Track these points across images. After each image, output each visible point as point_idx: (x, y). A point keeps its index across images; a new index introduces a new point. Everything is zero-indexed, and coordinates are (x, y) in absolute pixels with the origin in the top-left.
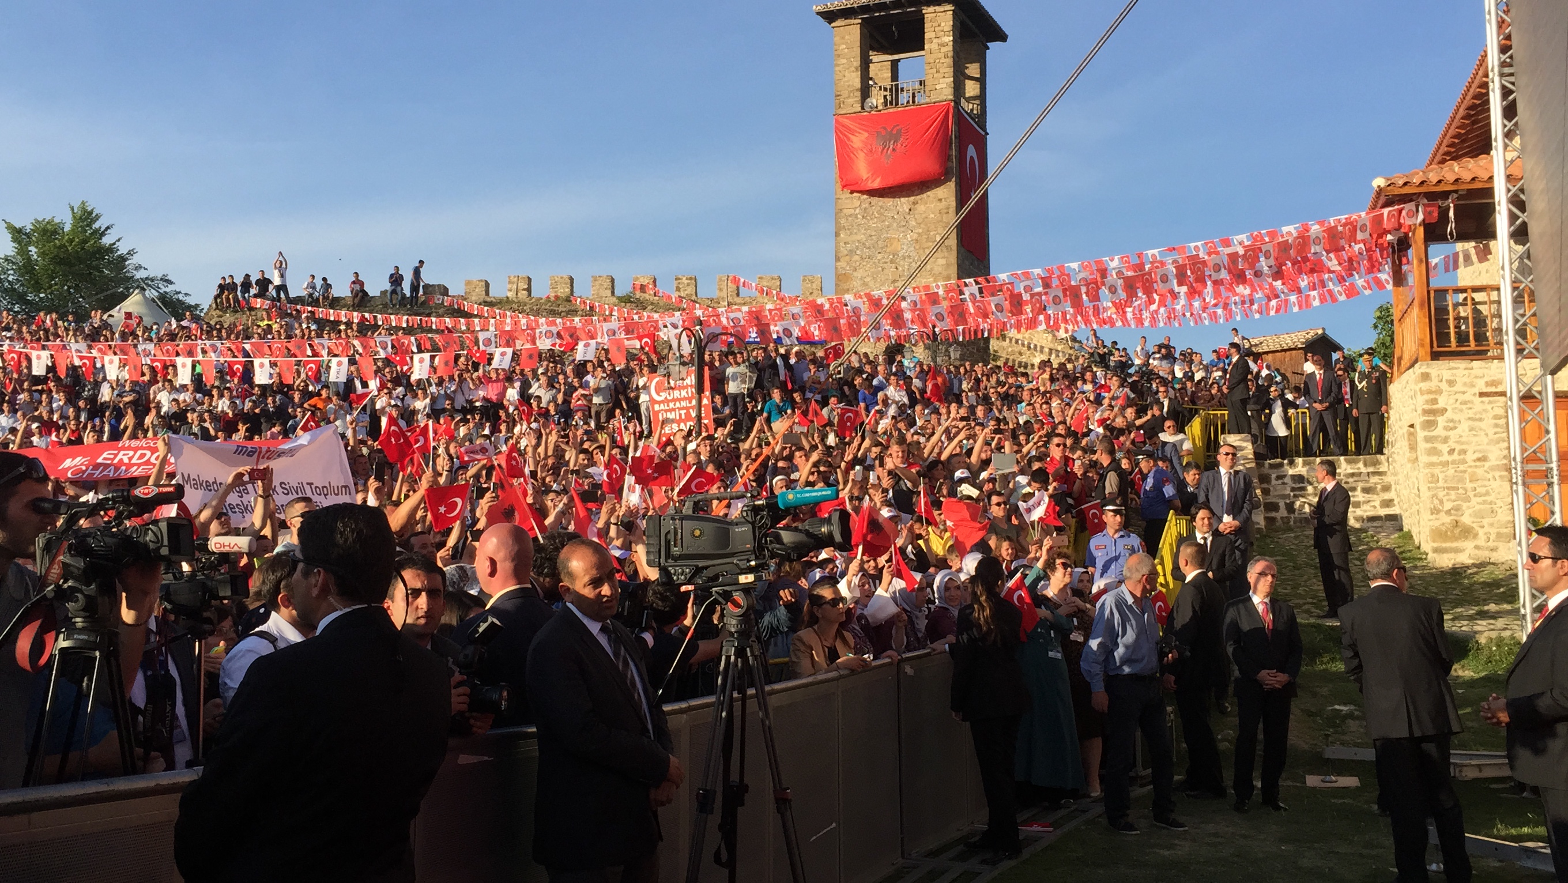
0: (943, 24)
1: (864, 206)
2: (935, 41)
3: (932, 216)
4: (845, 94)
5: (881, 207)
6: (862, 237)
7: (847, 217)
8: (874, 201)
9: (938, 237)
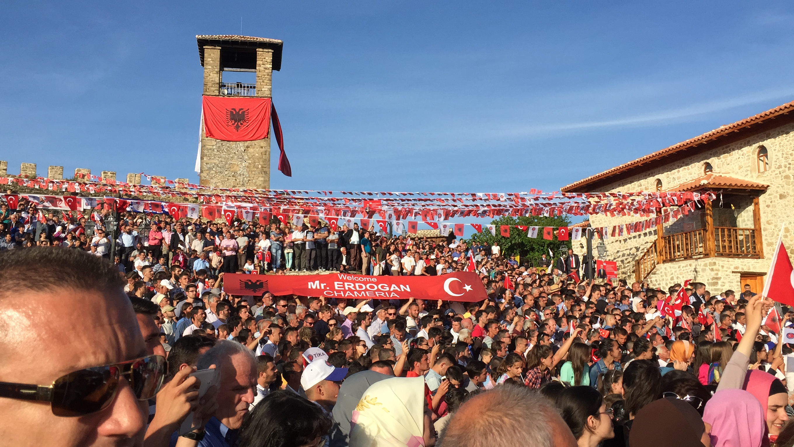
0: (267, 58)
1: (218, 145)
2: (262, 66)
3: (257, 155)
4: (210, 84)
5: (228, 147)
6: (216, 161)
7: (208, 150)
8: (224, 143)
9: (260, 166)
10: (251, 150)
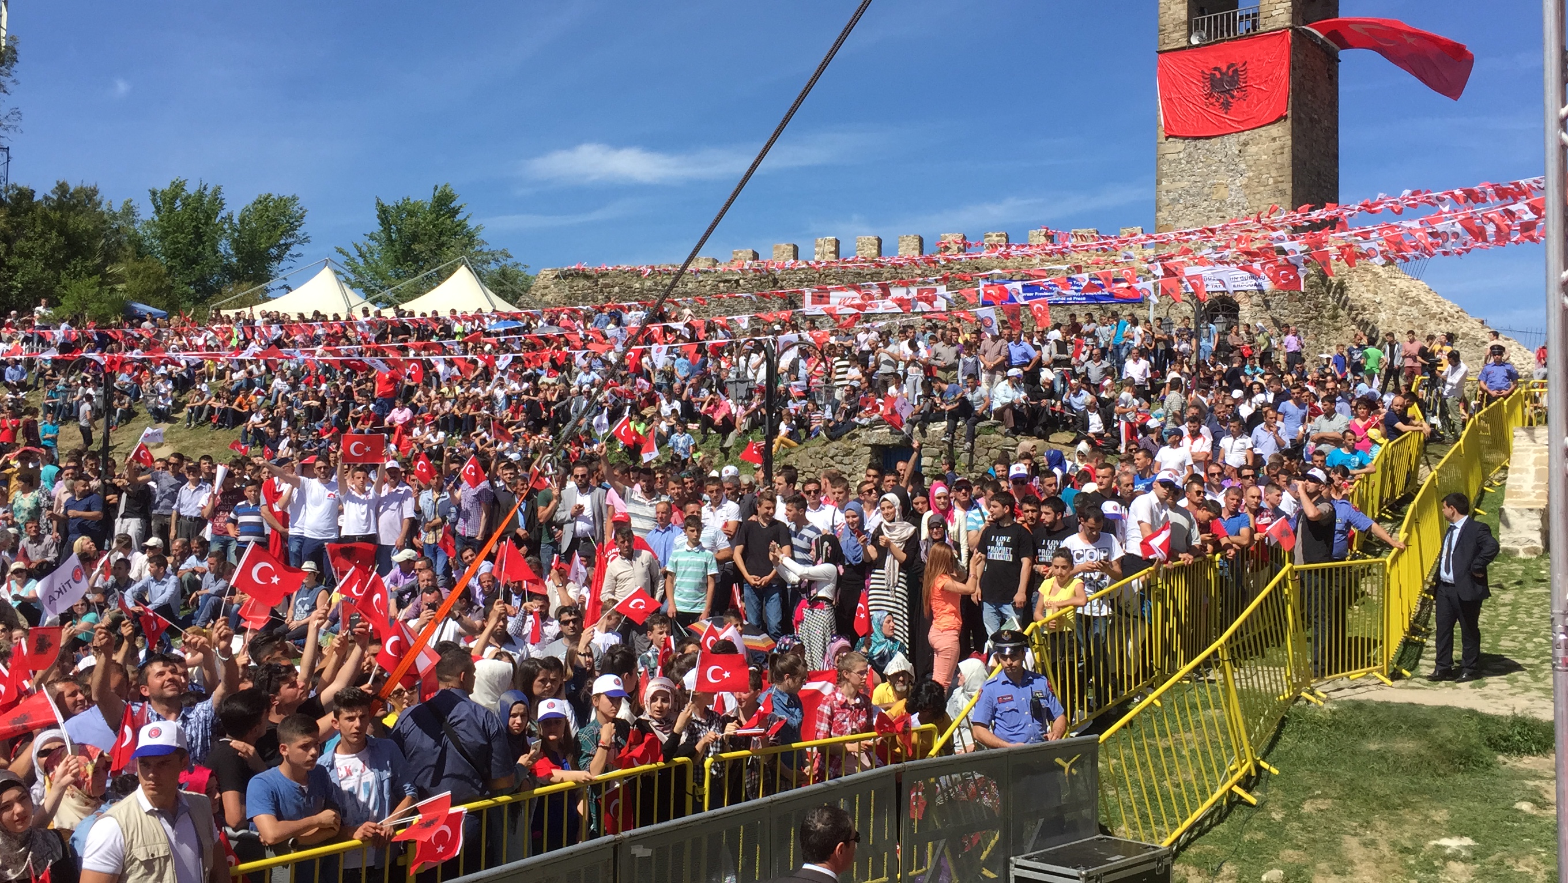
1: (1187, 150)
3: (1265, 157)
4: (1169, 27)
5: (1207, 150)
6: (1184, 184)
7: (1170, 162)
8: (1200, 143)
9: (1271, 181)
10: (1252, 149)
